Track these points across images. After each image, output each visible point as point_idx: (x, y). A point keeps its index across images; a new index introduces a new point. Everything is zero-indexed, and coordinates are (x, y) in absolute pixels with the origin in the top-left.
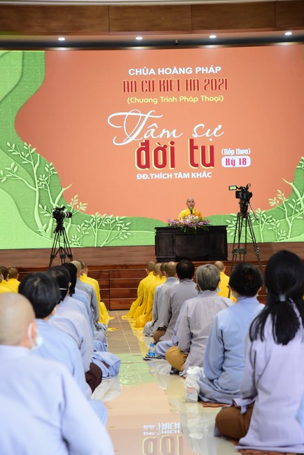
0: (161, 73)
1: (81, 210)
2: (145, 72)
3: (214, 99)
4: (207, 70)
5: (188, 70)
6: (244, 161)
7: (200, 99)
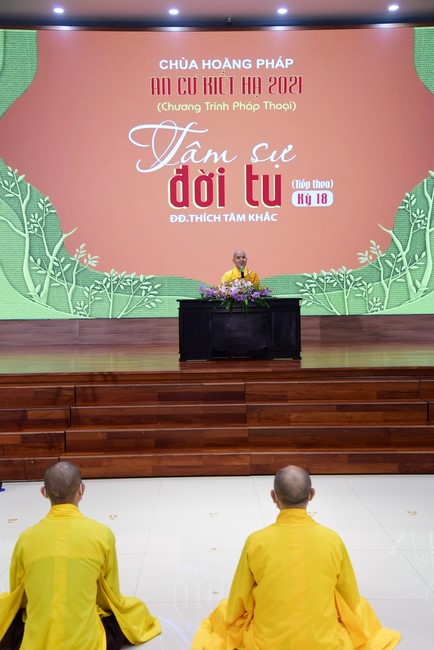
0: (207, 67)
1: (90, 266)
2: (184, 65)
3: (282, 106)
4: (272, 63)
5: (246, 63)
6: (325, 197)
7: (263, 106)
